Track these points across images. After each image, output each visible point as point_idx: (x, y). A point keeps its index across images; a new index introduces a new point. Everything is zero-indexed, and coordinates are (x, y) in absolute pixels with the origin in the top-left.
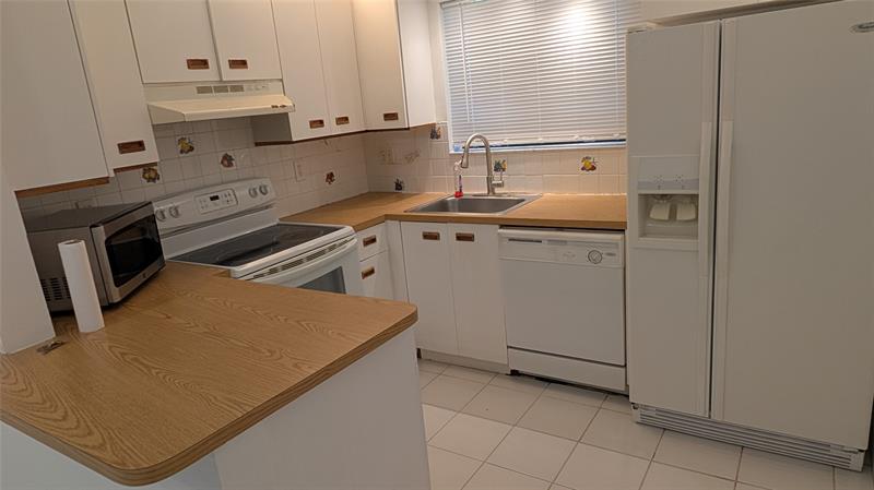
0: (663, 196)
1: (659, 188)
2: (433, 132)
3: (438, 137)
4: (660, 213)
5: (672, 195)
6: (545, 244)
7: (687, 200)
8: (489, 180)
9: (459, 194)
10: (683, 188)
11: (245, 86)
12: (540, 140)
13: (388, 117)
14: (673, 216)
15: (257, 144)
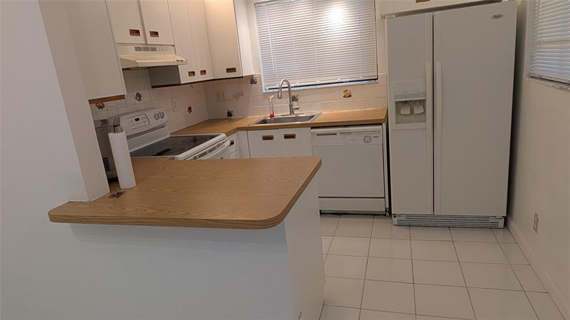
0: (406, 102)
1: (406, 97)
2: (252, 80)
3: (256, 83)
4: (405, 111)
5: (410, 101)
6: (338, 135)
7: (418, 104)
8: (291, 106)
9: (272, 116)
10: (418, 97)
11: (157, 47)
12: (318, 82)
13: (229, 70)
14: (412, 112)
15: (153, 87)
